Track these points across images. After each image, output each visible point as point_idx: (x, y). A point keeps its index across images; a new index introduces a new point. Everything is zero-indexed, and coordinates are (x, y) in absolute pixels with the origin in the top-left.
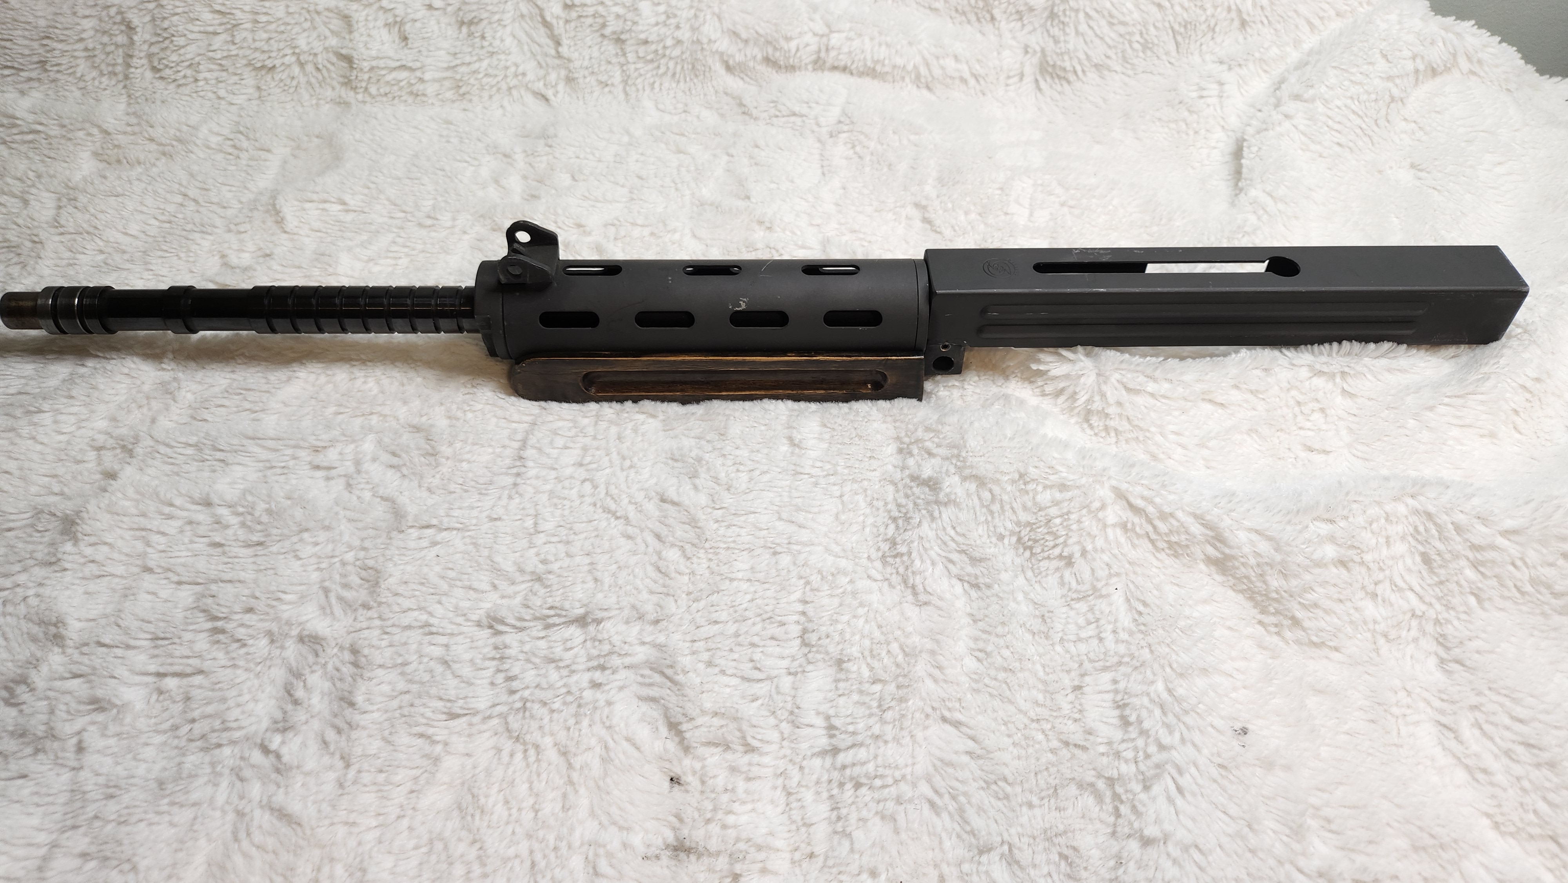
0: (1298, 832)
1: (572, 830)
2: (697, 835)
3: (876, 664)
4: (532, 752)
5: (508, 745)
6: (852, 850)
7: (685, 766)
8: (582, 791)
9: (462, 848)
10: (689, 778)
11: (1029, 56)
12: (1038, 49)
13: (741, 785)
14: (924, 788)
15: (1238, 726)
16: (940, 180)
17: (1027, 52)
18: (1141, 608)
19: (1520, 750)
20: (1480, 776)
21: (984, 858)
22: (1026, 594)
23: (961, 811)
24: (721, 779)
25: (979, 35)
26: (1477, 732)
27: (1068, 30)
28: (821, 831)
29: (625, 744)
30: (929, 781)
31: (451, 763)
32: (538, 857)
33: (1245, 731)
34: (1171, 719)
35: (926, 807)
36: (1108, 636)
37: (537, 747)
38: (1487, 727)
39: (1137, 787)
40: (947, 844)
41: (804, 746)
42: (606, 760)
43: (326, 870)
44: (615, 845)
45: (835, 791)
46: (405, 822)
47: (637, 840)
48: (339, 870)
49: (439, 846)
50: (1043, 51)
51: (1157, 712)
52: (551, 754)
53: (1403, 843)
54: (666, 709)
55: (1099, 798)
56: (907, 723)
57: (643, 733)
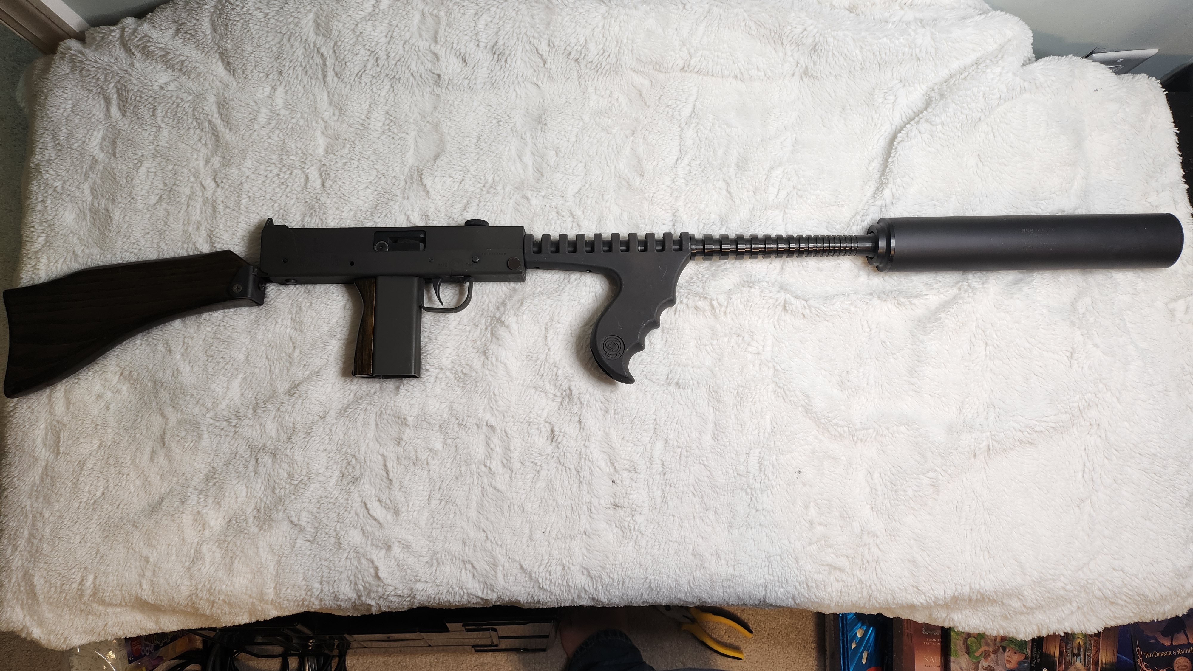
0: (807, 507)
1: (582, 498)
2: (620, 501)
3: (679, 441)
4: (568, 471)
5: (560, 467)
6: (668, 508)
7: (616, 477)
8: (585, 485)
9: (551, 501)
10: (618, 481)
11: (798, 68)
12: (804, 66)
13: (634, 484)
14: (692, 489)
15: (797, 470)
16: (737, 165)
17: (797, 66)
18: (775, 425)
19: (889, 484)
20: (873, 491)
21: (707, 512)
22: (735, 415)
23: (702, 497)
24: (627, 482)
25: (773, 52)
26: (879, 475)
27: (822, 60)
28: (659, 500)
29: (597, 469)
30: (693, 486)
31: (543, 473)
32: (573, 506)
33: (800, 472)
34: (775, 471)
35: (691, 494)
36: (761, 434)
37: (569, 469)
38: (883, 475)
39: (758, 492)
40: (697, 506)
41: (654, 471)
42: (591, 474)
43: (512, 507)
44: (596, 504)
45: (664, 487)
46: (533, 492)
47: (602, 502)
48: (516, 507)
49: (544, 501)
50: (806, 66)
51: (771, 467)
52: (574, 472)
53: (837, 514)
54: (610, 456)
55: (747, 494)
56: (688, 466)
57: (602, 464)
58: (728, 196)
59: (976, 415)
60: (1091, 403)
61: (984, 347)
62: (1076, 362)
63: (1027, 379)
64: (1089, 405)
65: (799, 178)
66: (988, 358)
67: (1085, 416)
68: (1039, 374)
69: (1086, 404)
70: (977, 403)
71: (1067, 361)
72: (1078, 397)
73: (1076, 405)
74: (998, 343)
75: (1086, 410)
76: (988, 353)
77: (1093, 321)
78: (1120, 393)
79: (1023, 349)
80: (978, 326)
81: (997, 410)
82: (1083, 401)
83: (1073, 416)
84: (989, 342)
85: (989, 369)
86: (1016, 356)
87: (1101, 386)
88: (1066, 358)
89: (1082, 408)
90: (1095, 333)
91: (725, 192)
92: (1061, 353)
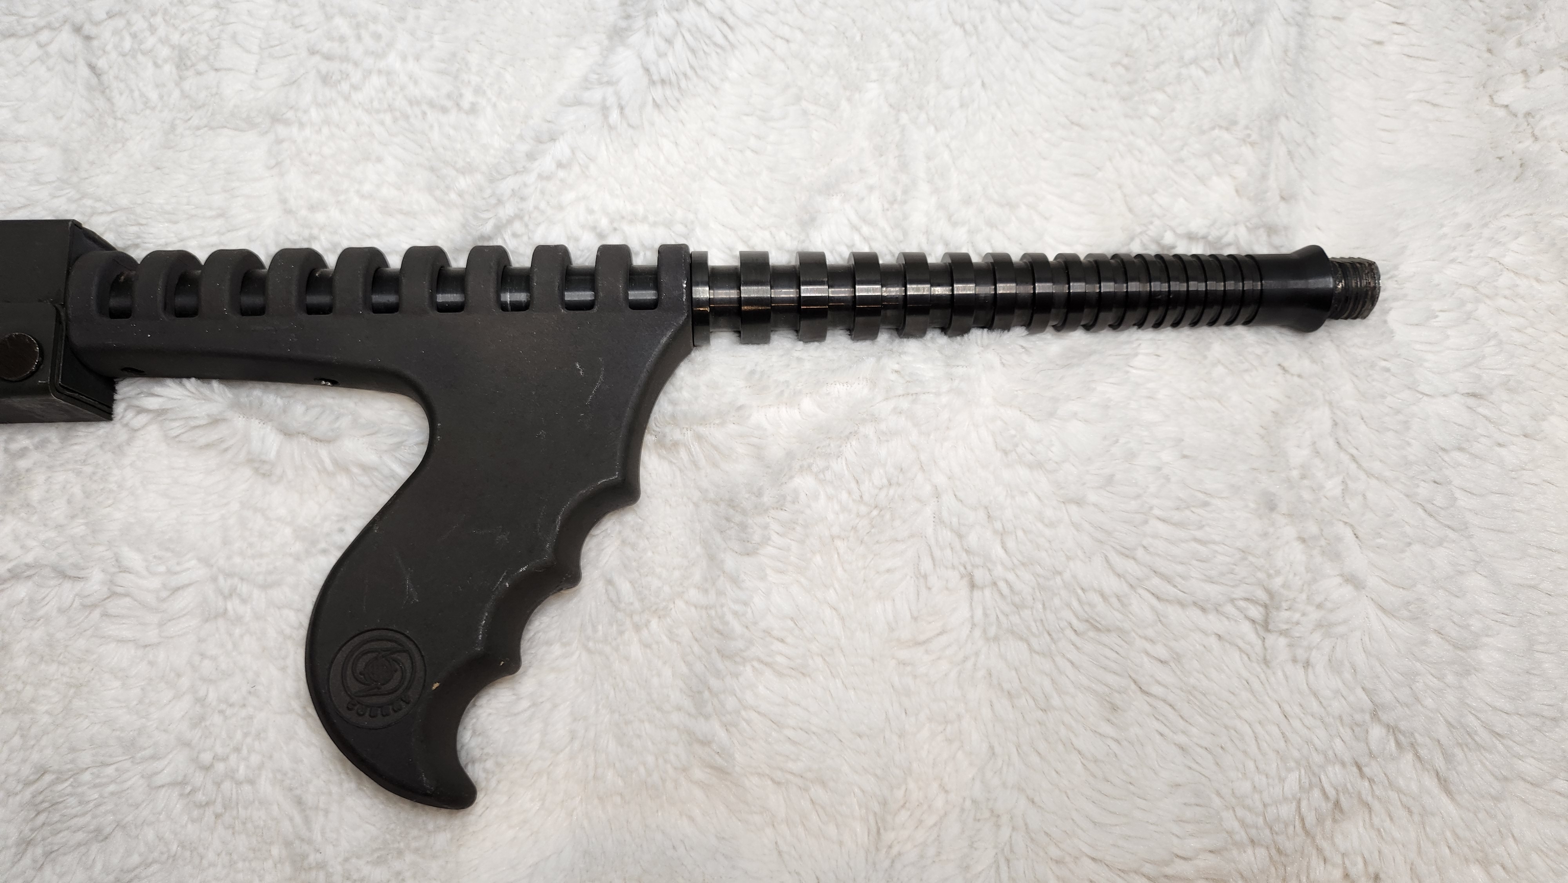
58: (94, 81)
59: (931, 851)
60: (1344, 801)
61: (964, 591)
62: (1282, 641)
63: (1114, 708)
64: (1337, 804)
65: (329, 18)
66: (977, 633)
67: (1325, 845)
68: (1156, 690)
69: (1326, 807)
70: (939, 803)
71: (1252, 637)
72: (1292, 779)
73: (1286, 811)
74: (1011, 577)
75: (1328, 823)
76: (979, 613)
77: (1338, 491)
78: (1448, 757)
79: (1096, 598)
80: (939, 520)
81: (1005, 832)
82: (1316, 793)
83: (1279, 851)
84: (980, 575)
85: (981, 673)
86: (1075, 622)
87: (1376, 732)
88: (1246, 628)
89: (1310, 819)
90: (1348, 533)
91: (85, 71)
92: (1229, 609)
